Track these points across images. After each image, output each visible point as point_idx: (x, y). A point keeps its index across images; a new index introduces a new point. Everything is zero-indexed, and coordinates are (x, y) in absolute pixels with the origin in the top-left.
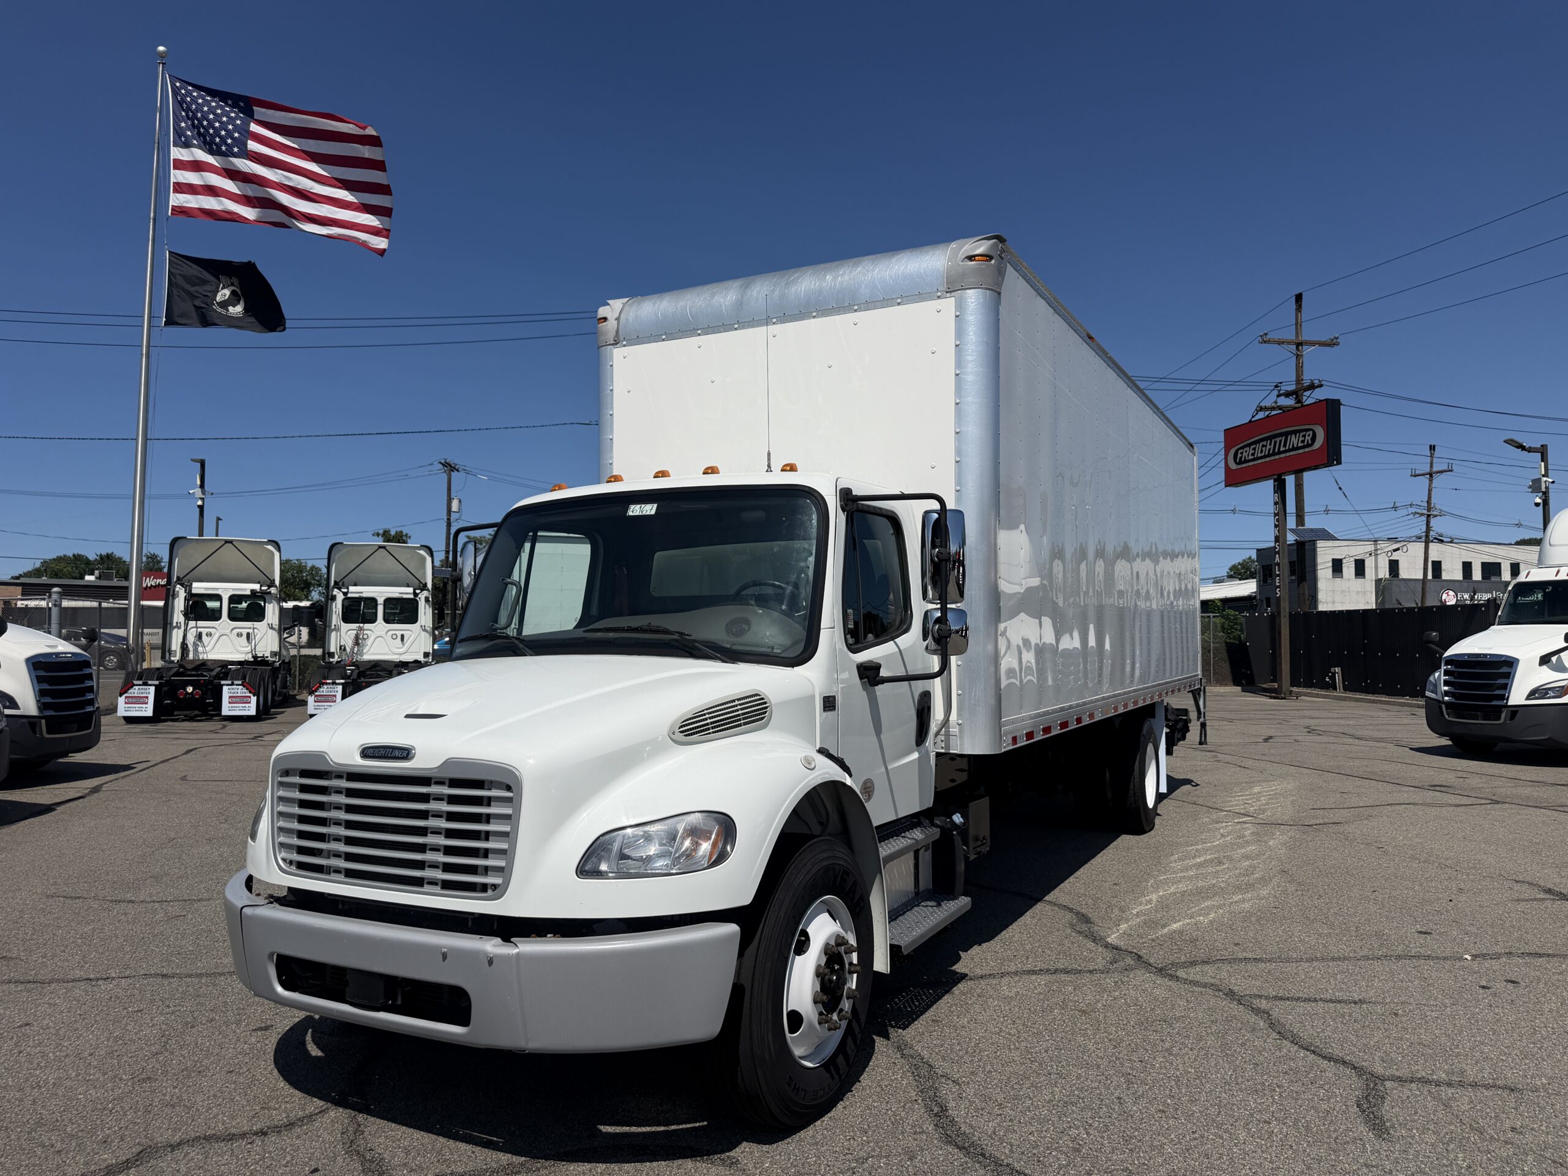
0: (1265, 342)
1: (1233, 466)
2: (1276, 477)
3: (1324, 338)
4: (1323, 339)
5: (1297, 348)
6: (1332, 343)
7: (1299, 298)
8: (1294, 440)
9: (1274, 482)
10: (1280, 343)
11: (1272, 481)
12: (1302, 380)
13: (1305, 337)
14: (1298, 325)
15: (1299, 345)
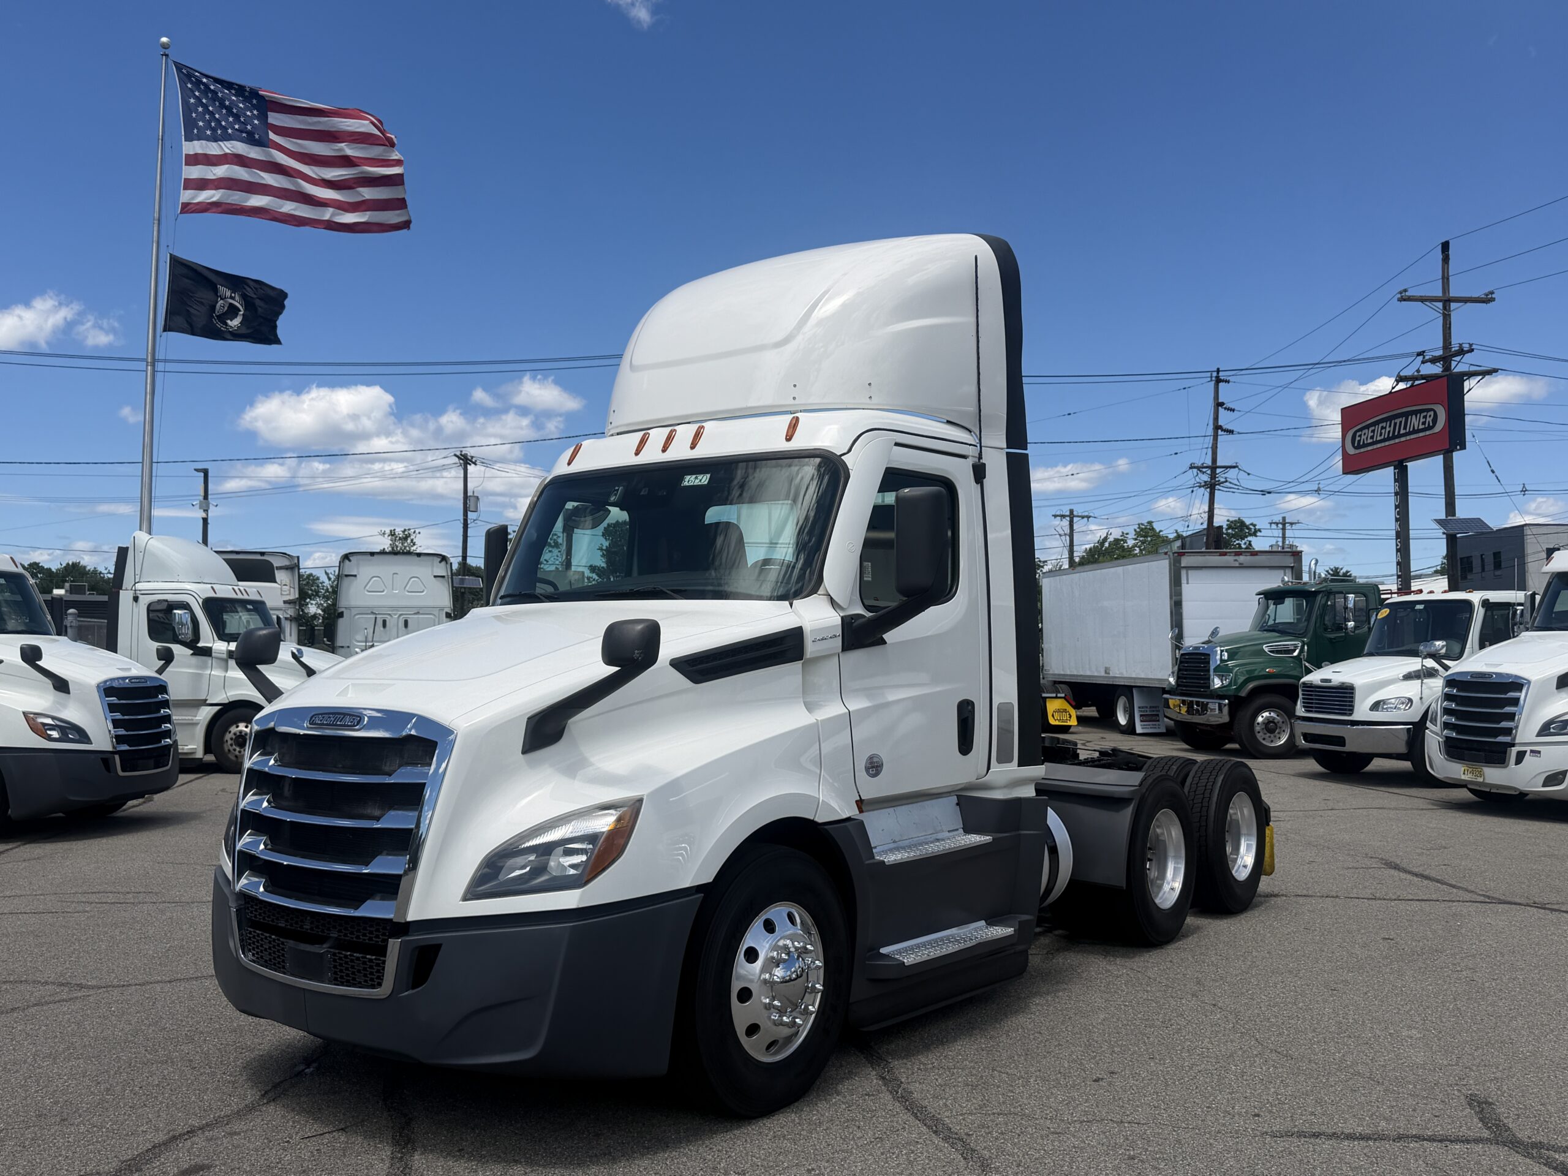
0: (1405, 300)
1: (1351, 451)
2: (1397, 463)
3: (1478, 293)
4: (1475, 295)
5: (1445, 308)
6: (1487, 299)
7: (1445, 246)
8: (1415, 422)
9: (1395, 469)
10: (1423, 300)
11: (1393, 467)
12: (1450, 343)
13: (1453, 293)
14: (1445, 279)
15: (1447, 301)
